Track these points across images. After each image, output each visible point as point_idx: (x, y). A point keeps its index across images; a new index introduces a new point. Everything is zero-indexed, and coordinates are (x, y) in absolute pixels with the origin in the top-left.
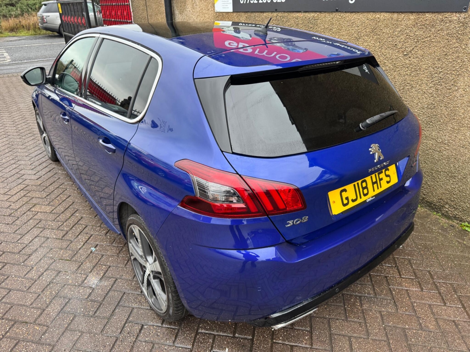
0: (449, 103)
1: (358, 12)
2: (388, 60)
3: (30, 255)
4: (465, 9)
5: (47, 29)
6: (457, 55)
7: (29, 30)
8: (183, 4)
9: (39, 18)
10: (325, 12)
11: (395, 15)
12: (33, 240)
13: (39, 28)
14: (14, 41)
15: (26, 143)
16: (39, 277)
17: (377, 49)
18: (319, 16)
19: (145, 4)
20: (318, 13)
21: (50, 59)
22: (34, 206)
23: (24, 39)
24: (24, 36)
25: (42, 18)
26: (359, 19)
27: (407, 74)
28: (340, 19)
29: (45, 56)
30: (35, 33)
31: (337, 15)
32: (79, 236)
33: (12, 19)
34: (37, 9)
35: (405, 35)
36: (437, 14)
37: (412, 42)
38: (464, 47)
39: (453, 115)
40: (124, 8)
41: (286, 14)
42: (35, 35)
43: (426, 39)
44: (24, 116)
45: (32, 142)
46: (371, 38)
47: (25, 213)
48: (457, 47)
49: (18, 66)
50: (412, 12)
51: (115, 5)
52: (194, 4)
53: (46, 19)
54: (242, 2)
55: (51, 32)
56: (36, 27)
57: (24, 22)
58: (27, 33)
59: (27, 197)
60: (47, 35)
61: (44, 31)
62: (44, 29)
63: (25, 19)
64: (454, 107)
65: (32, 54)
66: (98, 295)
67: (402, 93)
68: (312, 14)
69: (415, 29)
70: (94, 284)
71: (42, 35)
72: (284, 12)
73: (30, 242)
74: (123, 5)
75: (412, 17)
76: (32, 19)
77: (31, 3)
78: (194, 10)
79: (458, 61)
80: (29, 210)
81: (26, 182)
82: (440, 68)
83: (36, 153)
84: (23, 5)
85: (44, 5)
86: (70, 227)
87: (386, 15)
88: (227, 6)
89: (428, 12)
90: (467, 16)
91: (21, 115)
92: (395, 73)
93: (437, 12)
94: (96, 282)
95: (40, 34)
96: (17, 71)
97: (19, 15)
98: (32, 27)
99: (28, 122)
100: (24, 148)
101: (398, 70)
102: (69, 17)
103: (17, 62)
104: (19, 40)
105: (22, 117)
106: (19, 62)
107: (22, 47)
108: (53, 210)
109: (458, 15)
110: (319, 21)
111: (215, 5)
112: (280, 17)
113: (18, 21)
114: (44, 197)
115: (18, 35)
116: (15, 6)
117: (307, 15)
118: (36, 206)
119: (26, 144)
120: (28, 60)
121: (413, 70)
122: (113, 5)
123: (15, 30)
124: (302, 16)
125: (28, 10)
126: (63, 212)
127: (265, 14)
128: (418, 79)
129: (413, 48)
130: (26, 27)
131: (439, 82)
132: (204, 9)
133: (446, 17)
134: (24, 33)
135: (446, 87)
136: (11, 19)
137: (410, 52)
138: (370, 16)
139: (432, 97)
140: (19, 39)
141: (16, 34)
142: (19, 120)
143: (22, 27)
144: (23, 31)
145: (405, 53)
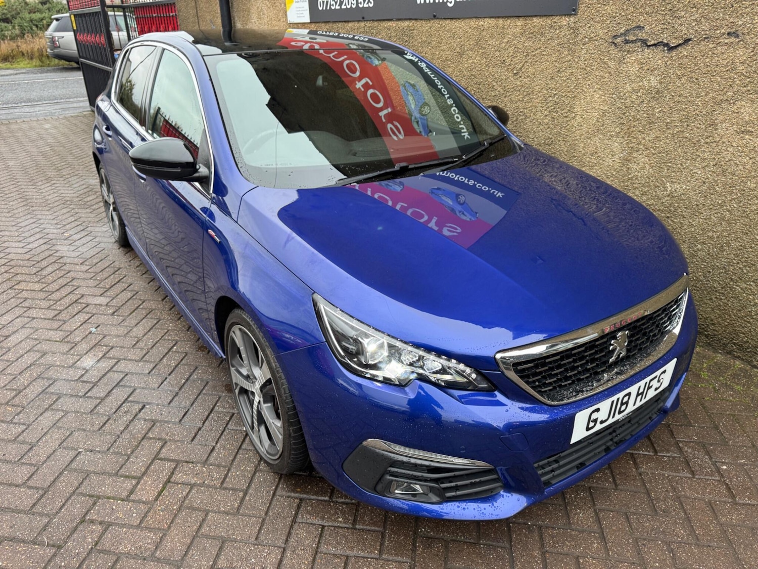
0: (567, 135)
1: (459, 19)
2: (496, 82)
3: (7, 337)
4: (574, 10)
5: (60, 57)
6: (570, 71)
7: (32, 59)
8: (247, 13)
9: (48, 40)
10: (421, 19)
11: (501, 21)
12: (13, 320)
13: (48, 57)
14: (7, 75)
15: (14, 209)
16: (18, 359)
17: (483, 67)
18: (415, 25)
19: (195, 14)
20: (413, 21)
21: (62, 101)
22: (17, 284)
23: (23, 73)
24: (24, 68)
25: (53, 40)
26: (460, 28)
27: (519, 100)
28: (439, 28)
29: (54, 96)
30: (41, 64)
31: (436, 24)
32: (76, 317)
33: (6, 42)
34: (45, 26)
35: (513, 48)
36: (544, 18)
37: (522, 56)
38: (576, 60)
39: (573, 151)
40: (169, 22)
41: (376, 24)
42: (41, 66)
43: (536, 52)
44: (14, 176)
45: (23, 209)
46: (476, 53)
47: (5, 291)
48: (570, 61)
49: (12, 111)
50: (518, 17)
51: (155, 17)
52: (260, 12)
53: (58, 41)
54: (320, 8)
55: (67, 63)
56: (42, 55)
57: (24, 47)
58: (29, 63)
59: (9, 273)
60: (60, 67)
61: (56, 61)
62: (55, 58)
63: (26, 43)
64: (573, 140)
65: (35, 94)
66: (92, 376)
67: (516, 126)
68: (407, 23)
69: (523, 39)
70: (88, 365)
71: (52, 66)
72: (373, 20)
73: (8, 323)
74: (167, 16)
75: (520, 23)
76: (38, 43)
77: (35, 18)
78: (260, 22)
79: (573, 79)
80: (10, 288)
81: (10, 256)
82: (554, 90)
83: (27, 222)
84: (24, 21)
85: (55, 21)
86: (65, 306)
87: (490, 22)
88: (302, 14)
89: (535, 16)
90: (577, 20)
91: (9, 175)
92: (506, 99)
93: (545, 16)
94: (92, 363)
95: (49, 65)
96: (9, 117)
97: (17, 36)
98: (37, 54)
99: (19, 184)
100: (10, 217)
101: (508, 94)
102: (86, 35)
103: (10, 106)
104: (16, 74)
105: (11, 178)
106: (13, 105)
107: (19, 85)
108: (43, 288)
109: (567, 19)
110: (415, 32)
111: (288, 13)
112: (369, 27)
113: (15, 45)
114: (33, 273)
115: (14, 66)
116: (12, 23)
117: (400, 23)
118: (20, 284)
119: (14, 212)
120: (27, 102)
121: (525, 93)
122: (153, 17)
123: (11, 60)
124: (394, 25)
125: (31, 29)
126: (57, 290)
127: (350, 24)
128: (531, 106)
129: (523, 65)
130: (28, 54)
131: (554, 108)
132: (273, 19)
133: (555, 22)
134: (23, 64)
135: (562, 114)
136: (4, 43)
137: (521, 69)
138: (473, 23)
139: (549, 129)
140: (15, 72)
141: (12, 65)
142: (6, 181)
143: (21, 54)
144: (22, 61)
145: (515, 72)
